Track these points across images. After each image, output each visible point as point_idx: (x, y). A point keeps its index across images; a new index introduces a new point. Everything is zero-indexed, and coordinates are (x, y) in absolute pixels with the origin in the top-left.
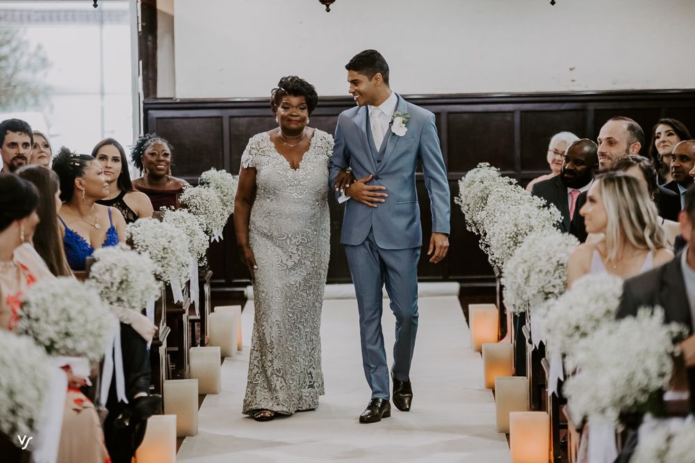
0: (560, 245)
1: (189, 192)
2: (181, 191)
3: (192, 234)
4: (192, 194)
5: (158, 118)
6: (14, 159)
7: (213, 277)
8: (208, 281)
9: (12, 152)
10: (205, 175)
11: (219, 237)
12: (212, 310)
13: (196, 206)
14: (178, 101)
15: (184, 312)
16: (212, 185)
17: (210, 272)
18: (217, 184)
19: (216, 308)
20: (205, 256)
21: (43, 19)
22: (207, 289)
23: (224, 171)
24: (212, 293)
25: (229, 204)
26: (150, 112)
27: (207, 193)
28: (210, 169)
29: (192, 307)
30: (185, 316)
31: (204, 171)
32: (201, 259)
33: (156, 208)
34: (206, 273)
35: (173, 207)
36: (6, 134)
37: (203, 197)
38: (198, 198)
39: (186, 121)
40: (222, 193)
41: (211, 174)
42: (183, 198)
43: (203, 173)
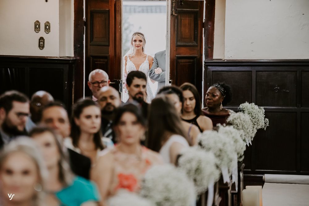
1: (233, 116)
2: (229, 115)
3: (236, 141)
4: (235, 117)
5: (213, 71)
6: (137, 94)
7: (245, 168)
8: (242, 170)
9: (136, 90)
10: (241, 106)
11: (249, 144)
12: (244, 188)
13: (237, 125)
14: (226, 61)
15: (229, 188)
16: (246, 112)
17: (244, 164)
18: (249, 112)
19: (246, 187)
20: (243, 155)
21: (143, 11)
22: (241, 174)
23: (253, 104)
24: (244, 177)
25: (256, 124)
26: (209, 67)
27: (244, 117)
28: (245, 102)
29: (234, 185)
30: (229, 191)
31: (242, 103)
32: (241, 157)
33: (214, 125)
34: (241, 165)
35: (224, 125)
36: (133, 79)
37: (242, 119)
38: (239, 120)
39: (230, 73)
40: (252, 117)
41: (246, 105)
42: (229, 119)
43: (241, 105)
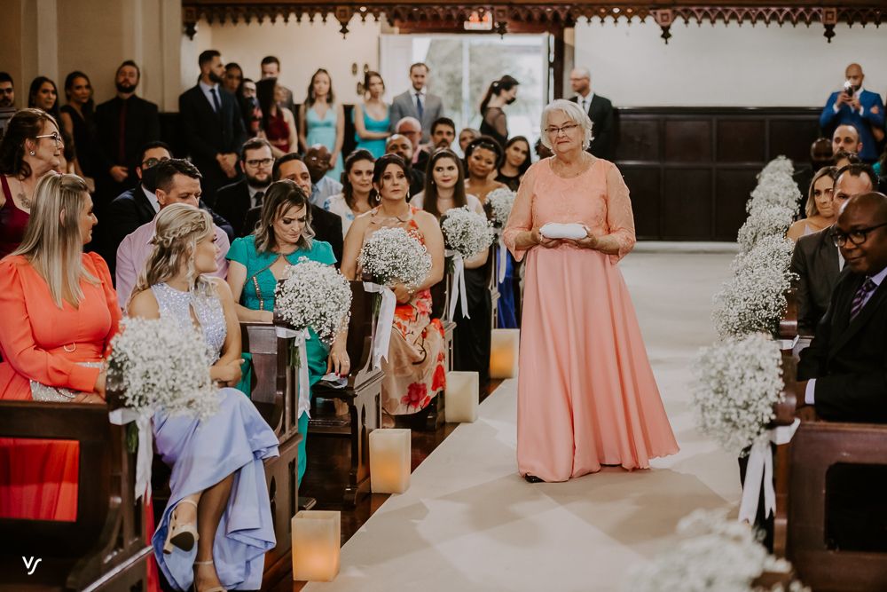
0: (778, 214)
